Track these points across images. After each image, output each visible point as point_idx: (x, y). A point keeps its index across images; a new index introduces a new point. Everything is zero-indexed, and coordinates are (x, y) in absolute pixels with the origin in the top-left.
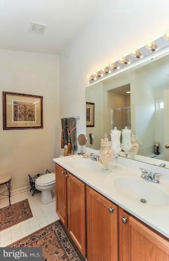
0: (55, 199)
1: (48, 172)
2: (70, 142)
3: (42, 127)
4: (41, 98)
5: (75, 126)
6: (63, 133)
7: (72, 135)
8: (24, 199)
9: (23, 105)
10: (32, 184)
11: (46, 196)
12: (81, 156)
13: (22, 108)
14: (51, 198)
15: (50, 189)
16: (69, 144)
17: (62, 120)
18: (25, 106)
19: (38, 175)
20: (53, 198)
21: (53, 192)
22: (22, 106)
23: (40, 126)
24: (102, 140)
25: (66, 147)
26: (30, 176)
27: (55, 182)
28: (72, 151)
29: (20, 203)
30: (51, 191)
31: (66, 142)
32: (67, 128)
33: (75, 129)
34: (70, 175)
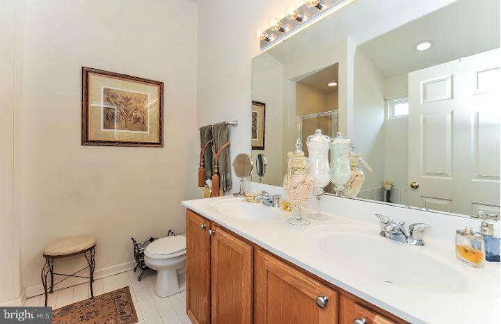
0: (184, 287)
1: (170, 233)
2: (218, 173)
3: (160, 144)
4: (161, 85)
5: (228, 139)
6: (203, 156)
7: (221, 159)
8: (121, 286)
9: (123, 98)
10: (139, 256)
11: (166, 281)
12: (240, 198)
13: (121, 102)
14: (177, 285)
15: (175, 265)
16: (215, 176)
17: (202, 130)
18: (127, 99)
19: (152, 240)
20: (179, 287)
21: (180, 273)
22: (121, 99)
23: (157, 141)
24: (290, 154)
25: (209, 182)
26: (134, 241)
27: (185, 251)
28: (221, 192)
29: (112, 293)
30: (177, 271)
31: (209, 174)
32: (211, 144)
33: (228, 146)
34: (218, 230)
